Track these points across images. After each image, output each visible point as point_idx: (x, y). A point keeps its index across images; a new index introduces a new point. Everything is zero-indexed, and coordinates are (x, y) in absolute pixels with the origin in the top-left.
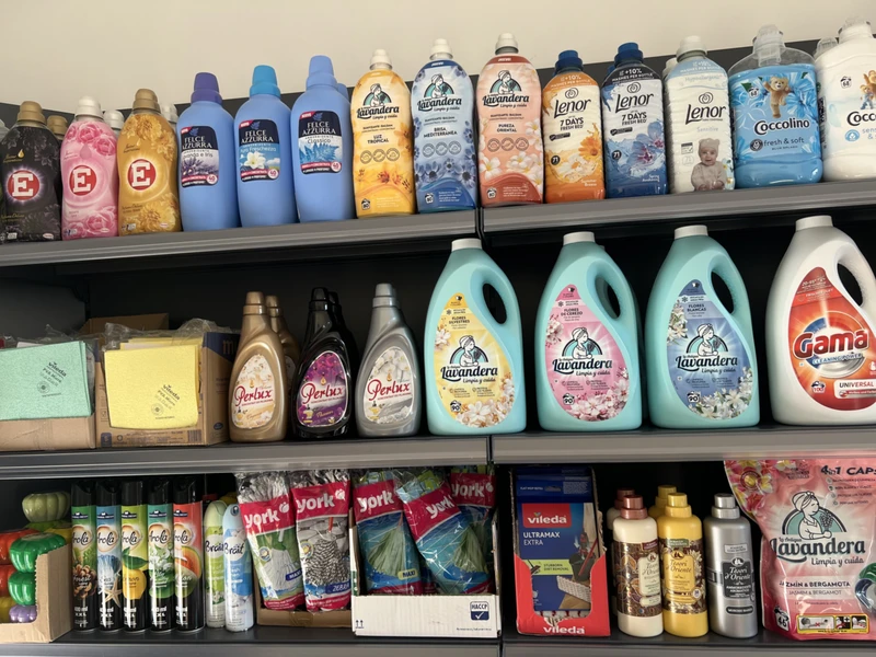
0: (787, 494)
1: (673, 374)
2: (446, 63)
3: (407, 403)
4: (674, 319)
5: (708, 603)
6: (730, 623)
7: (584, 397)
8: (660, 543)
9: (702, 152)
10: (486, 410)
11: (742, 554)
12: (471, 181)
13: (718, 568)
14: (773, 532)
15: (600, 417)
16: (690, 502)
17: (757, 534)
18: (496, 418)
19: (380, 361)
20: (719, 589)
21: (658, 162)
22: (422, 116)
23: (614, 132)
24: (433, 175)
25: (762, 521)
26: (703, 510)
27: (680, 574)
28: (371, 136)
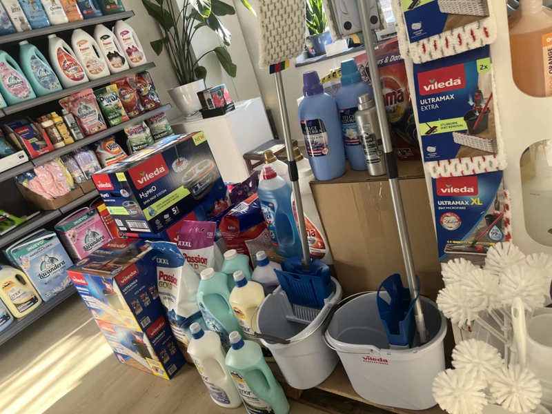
0: (76, 105)
1: (39, 81)
4: (32, 67)
5: (71, 135)
6: (77, 137)
7: (20, 92)
8: (55, 125)
11: (74, 121)
13: (70, 125)
14: (77, 114)
15: (27, 96)
16: (57, 113)
17: (74, 116)
20: (72, 130)
21: (10, 25)
25: (74, 113)
26: (60, 114)
27: (63, 129)
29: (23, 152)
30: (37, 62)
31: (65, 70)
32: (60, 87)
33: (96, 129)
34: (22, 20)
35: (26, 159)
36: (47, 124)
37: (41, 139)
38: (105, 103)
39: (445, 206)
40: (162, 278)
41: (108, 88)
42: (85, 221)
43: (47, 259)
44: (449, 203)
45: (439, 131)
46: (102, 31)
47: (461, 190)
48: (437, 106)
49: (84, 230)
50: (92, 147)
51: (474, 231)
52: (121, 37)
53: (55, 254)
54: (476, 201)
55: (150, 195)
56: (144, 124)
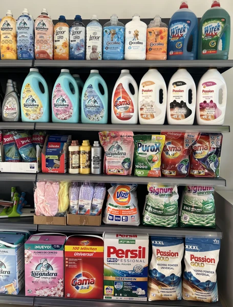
0: (112, 141)
1: (84, 109)
2: (25, 16)
3: (15, 113)
4: (85, 95)
6: (94, 171)
7: (61, 114)
8: (79, 152)
9: (93, 49)
10: (35, 116)
12: (32, 51)
14: (106, 150)
15: (64, 119)
17: (103, 151)
18: (38, 118)
19: (8, 101)
21: (82, 51)
22: (19, 31)
23: (72, 41)
24: (21, 49)
25: (104, 148)
27: (83, 158)
28: (4, 36)
29: (35, 165)
30: (92, 92)
32: (106, 121)
33: (115, 172)
35: (35, 170)
36: (72, 148)
41: (154, 137)
42: (47, 251)
52: (201, 87)
56: (176, 189)
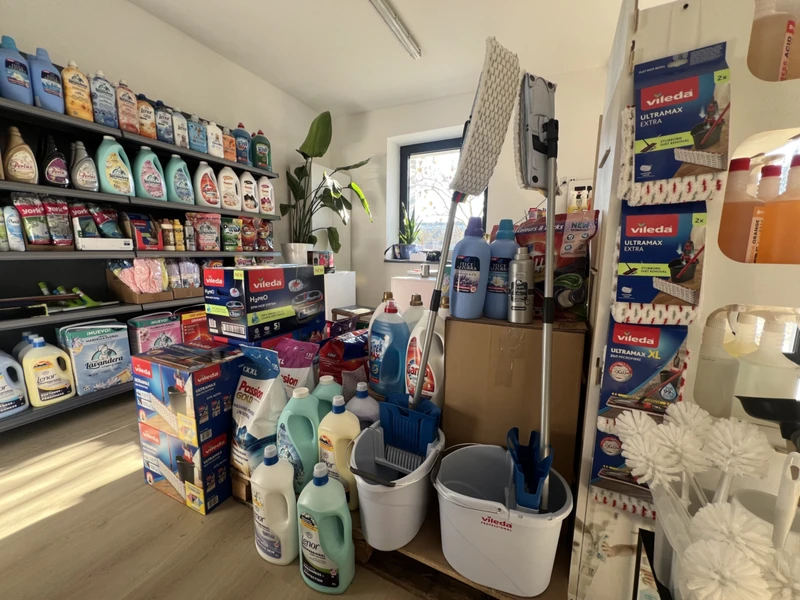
0: (200, 222)
4: (175, 177)
5: (185, 244)
6: (190, 247)
7: (154, 191)
8: (174, 230)
11: (193, 233)
12: (117, 120)
13: (187, 236)
14: (198, 229)
15: (159, 197)
16: (180, 222)
17: (195, 230)
18: (127, 191)
20: (188, 241)
21: (171, 136)
22: (96, 93)
23: (159, 124)
24: (103, 114)
25: (196, 227)
26: (183, 223)
27: (180, 236)
28: (74, 90)
29: (130, 241)
30: (182, 175)
31: (204, 191)
32: (192, 202)
33: (211, 248)
34: (183, 139)
35: (131, 247)
36: (166, 226)
37: (155, 237)
38: (227, 230)
39: (619, 354)
40: (243, 389)
41: (234, 220)
42: (164, 324)
43: (105, 349)
44: (624, 352)
45: (639, 273)
46: (248, 177)
47: (640, 340)
48: (642, 249)
49: (159, 333)
50: (199, 261)
51: (645, 386)
52: (261, 188)
53: (116, 346)
54: (654, 354)
55: (260, 302)
56: (254, 260)
